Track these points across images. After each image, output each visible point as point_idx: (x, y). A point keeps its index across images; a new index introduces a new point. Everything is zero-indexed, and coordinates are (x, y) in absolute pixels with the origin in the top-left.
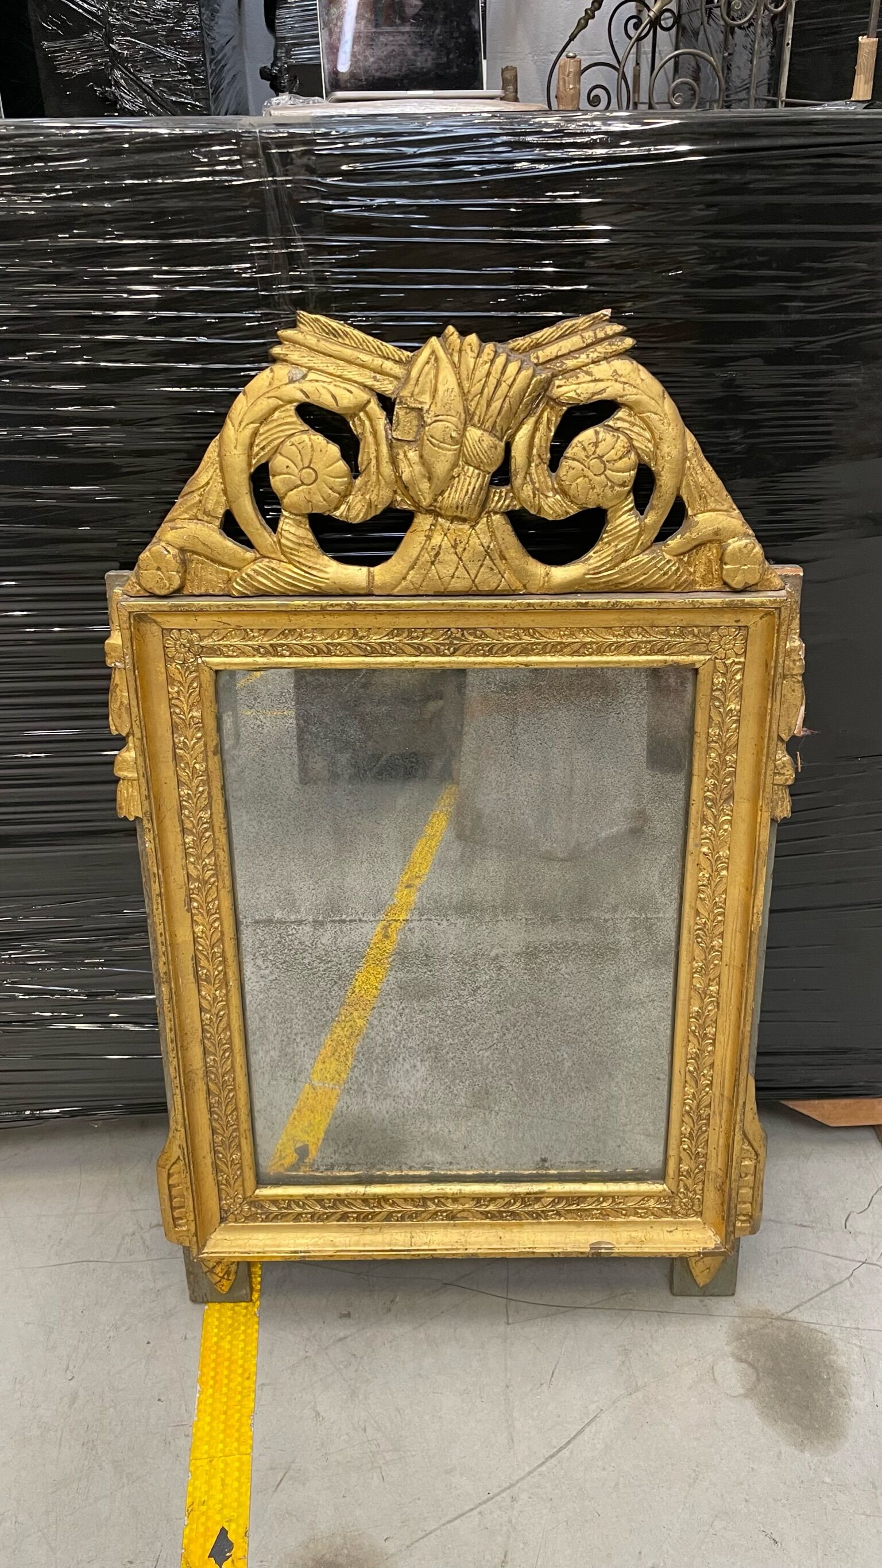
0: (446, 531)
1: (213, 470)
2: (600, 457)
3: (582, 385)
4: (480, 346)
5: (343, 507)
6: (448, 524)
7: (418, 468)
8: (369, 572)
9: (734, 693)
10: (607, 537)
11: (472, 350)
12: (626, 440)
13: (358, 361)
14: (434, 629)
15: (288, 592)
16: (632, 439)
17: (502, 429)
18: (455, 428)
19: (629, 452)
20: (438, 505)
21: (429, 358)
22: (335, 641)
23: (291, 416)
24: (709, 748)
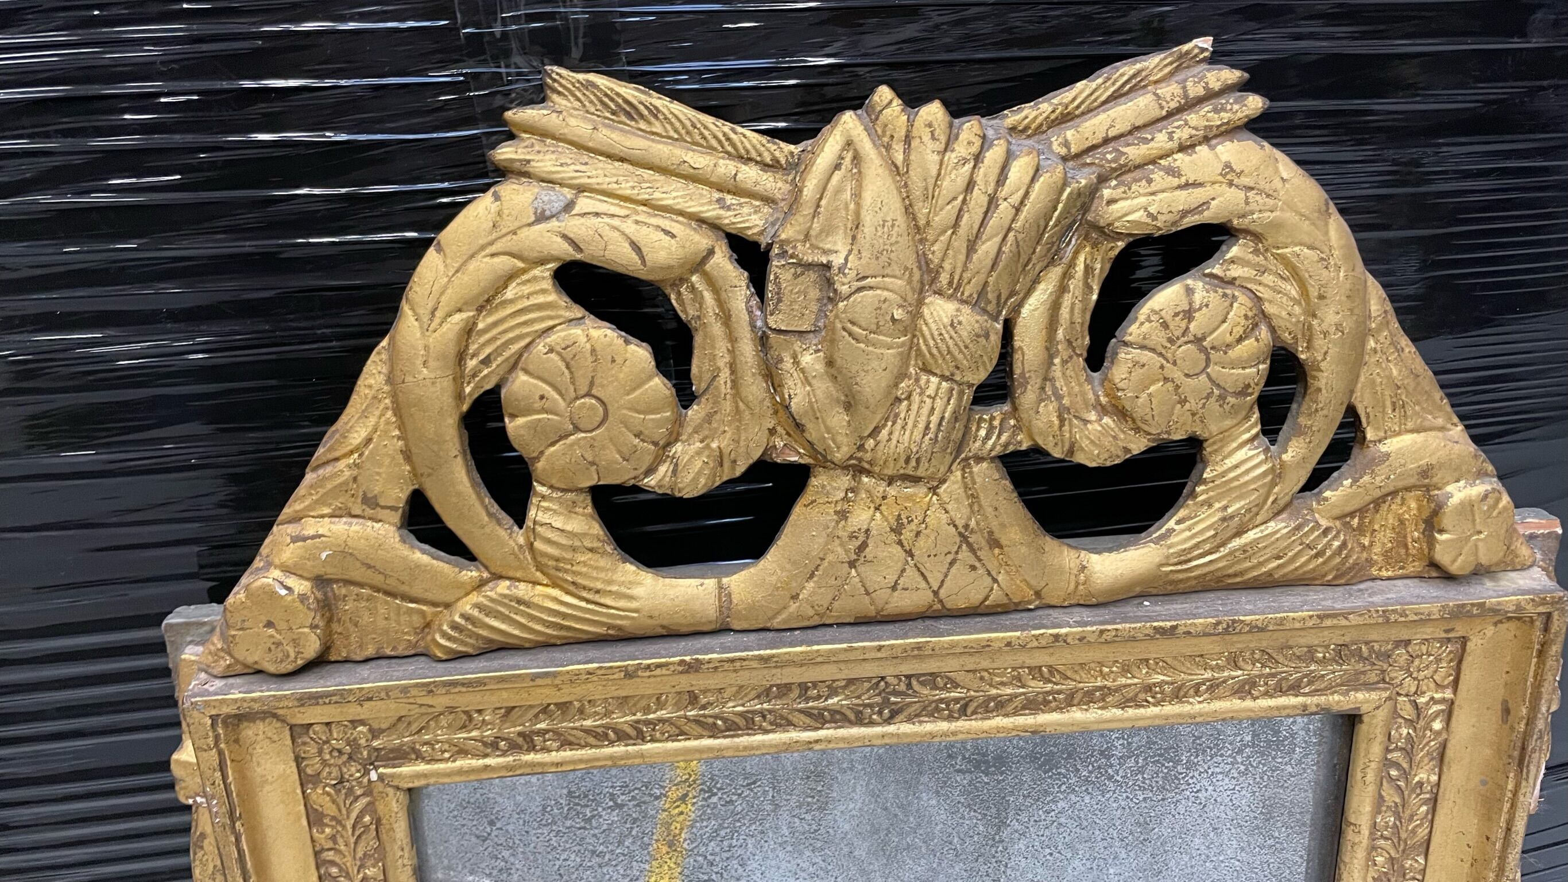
0: (878, 502)
1: (377, 413)
2: (1198, 340)
3: (1161, 196)
4: (951, 126)
5: (663, 469)
6: (882, 487)
7: (823, 387)
8: (720, 587)
9: (1428, 753)
10: (1203, 492)
11: (933, 138)
12: (1250, 304)
13: (685, 169)
14: (851, 682)
15: (553, 641)
16: (1259, 299)
17: (999, 297)
18: (901, 302)
19: (1255, 325)
20: (868, 456)
21: (841, 158)
22: (651, 716)
23: (543, 291)
24: (1374, 848)
